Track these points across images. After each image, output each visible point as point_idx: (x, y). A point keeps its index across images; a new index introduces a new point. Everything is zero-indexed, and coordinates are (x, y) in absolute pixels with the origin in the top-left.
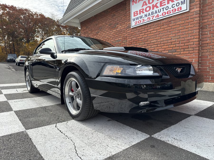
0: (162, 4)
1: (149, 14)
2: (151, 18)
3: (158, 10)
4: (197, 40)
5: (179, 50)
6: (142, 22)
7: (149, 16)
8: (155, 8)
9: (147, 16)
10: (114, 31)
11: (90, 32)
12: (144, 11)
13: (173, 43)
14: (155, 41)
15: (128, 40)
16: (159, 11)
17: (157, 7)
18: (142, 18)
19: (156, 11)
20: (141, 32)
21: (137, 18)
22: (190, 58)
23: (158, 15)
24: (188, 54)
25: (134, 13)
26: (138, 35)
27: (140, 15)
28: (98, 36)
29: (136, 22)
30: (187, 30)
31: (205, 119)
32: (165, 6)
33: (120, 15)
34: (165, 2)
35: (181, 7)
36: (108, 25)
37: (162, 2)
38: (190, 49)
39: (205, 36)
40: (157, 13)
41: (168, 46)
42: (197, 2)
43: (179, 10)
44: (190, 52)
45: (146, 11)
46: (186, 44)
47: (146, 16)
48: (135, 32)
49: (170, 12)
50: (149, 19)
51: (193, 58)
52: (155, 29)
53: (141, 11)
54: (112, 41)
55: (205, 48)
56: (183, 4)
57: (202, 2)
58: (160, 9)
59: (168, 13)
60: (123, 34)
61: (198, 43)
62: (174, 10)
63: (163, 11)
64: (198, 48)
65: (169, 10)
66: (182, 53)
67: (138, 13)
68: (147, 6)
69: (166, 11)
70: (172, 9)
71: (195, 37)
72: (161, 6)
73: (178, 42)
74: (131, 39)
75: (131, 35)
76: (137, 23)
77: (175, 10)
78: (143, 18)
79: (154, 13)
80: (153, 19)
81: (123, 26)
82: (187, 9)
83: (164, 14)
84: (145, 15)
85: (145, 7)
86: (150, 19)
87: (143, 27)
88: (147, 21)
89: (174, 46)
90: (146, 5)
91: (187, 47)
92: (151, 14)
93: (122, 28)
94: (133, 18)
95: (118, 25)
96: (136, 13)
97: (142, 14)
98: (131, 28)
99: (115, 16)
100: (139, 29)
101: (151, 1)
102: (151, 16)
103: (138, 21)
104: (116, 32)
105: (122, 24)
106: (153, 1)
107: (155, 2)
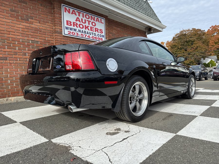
0: (92, 30)
2: (84, 36)
6: (76, 35)
7: (82, 33)
8: (87, 29)
9: (80, 32)
10: (23, 24)
12: (78, 26)
16: (90, 34)
17: (89, 30)
18: (76, 31)
19: (88, 32)
21: (71, 29)
23: (89, 36)
25: (67, 21)
29: (69, 32)
34: (93, 29)
35: (102, 39)
37: (92, 28)
40: (88, 34)
45: (80, 27)
47: (79, 31)
49: (97, 39)
50: (82, 36)
53: (75, 24)
62: (99, 38)
67: (72, 24)
68: (80, 23)
70: (97, 37)
75: (61, 42)
76: (71, 33)
79: (86, 32)
80: (85, 37)
84: (79, 30)
86: (83, 36)
87: (76, 40)
88: (80, 36)
93: (41, 27)
94: (66, 25)
95: (33, 20)
96: (69, 22)
97: (75, 27)
98: (61, 35)
99: (26, 4)
100: (71, 40)
101: (84, 21)
102: (84, 34)
103: (71, 31)
104: (30, 28)
105: (42, 22)
106: (85, 23)
107: (87, 24)
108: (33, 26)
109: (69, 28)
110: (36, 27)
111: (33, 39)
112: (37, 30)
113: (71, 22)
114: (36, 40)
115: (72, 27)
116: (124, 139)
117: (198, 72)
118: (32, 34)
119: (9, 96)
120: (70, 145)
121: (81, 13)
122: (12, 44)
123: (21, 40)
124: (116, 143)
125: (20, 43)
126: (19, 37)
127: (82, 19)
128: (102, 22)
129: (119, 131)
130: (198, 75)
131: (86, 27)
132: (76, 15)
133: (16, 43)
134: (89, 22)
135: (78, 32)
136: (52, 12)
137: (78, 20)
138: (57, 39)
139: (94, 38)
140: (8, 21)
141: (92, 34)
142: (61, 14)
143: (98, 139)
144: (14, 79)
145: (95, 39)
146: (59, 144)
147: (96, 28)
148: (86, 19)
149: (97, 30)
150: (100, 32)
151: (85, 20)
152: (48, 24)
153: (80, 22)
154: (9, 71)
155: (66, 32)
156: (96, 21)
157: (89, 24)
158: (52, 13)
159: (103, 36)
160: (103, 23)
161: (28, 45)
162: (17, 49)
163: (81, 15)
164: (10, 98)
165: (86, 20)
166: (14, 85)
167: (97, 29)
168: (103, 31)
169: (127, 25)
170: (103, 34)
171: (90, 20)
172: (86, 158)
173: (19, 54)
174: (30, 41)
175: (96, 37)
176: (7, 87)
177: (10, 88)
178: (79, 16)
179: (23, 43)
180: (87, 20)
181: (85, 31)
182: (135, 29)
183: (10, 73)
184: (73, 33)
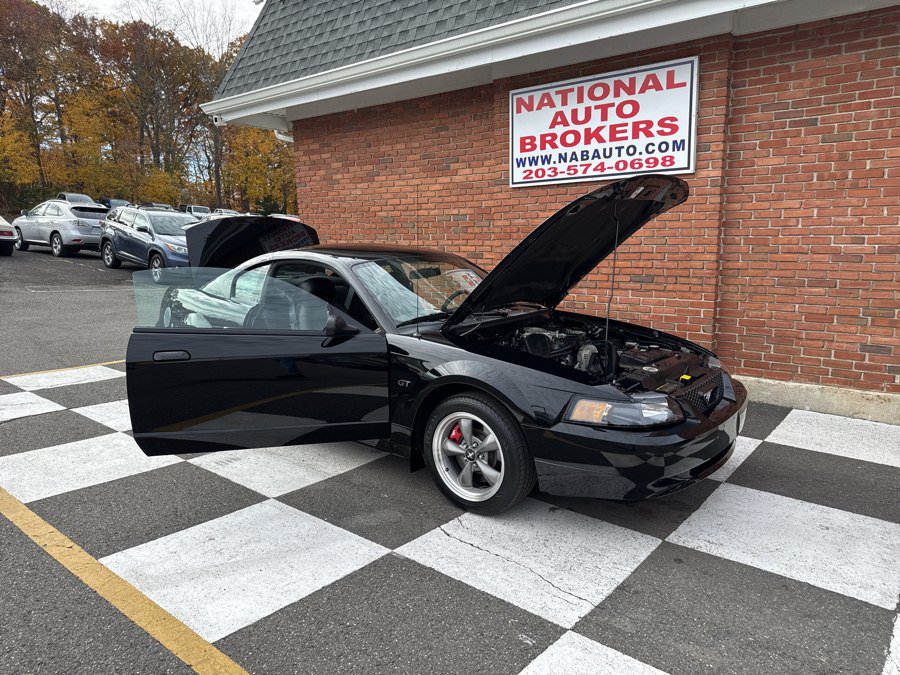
0: (618, 136)
1: (574, 157)
2: (581, 170)
3: (605, 150)
4: (713, 257)
5: (661, 279)
6: (549, 176)
7: (574, 162)
8: (594, 140)
9: (565, 161)
10: (441, 180)
11: (340, 164)
12: (557, 142)
13: (644, 256)
15: (499, 223)
16: (608, 154)
17: (601, 140)
18: (549, 163)
19: (596, 151)
20: (543, 207)
21: (534, 161)
22: (692, 304)
23: (602, 164)
24: (688, 295)
25: (523, 140)
26: (534, 214)
27: (544, 153)
28: (375, 184)
29: (528, 173)
30: (686, 224)
31: (750, 490)
32: (626, 144)
33: (466, 131)
34: (625, 131)
35: (672, 158)
36: (417, 157)
37: (618, 129)
38: (694, 281)
39: (734, 247)
40: (599, 158)
41: (629, 264)
42: (718, 153)
43: (667, 163)
44: (694, 288)
45: (564, 143)
46: (681, 265)
47: (563, 158)
48: (522, 200)
49: (641, 165)
50: (572, 172)
51: (701, 305)
53: (548, 140)
54: (432, 212)
55: (732, 281)
56: (678, 150)
57: (728, 152)
58: (611, 149)
59: (632, 166)
60: (476, 197)
61: (715, 266)
62: (652, 161)
63: (619, 155)
64: (714, 281)
65: (637, 156)
66: (670, 287)
67: (538, 142)
68: (567, 129)
69: (629, 159)
70: (645, 156)
71: (709, 249)
72: (613, 138)
73: (659, 256)
74: (507, 223)
75: (507, 208)
76: (533, 175)
77: (656, 161)
78: (552, 165)
79: (591, 155)
80: (585, 172)
81: (477, 170)
82: (688, 168)
83: (621, 165)
84: (560, 155)
85: (559, 130)
86: (576, 171)
87: (551, 191)
88: (565, 176)
89: (649, 264)
90: (565, 123)
91: (685, 273)
92: (579, 157)
94: (518, 155)
95: (457, 164)
96: (528, 141)
97: (549, 150)
98: (508, 187)
99: (447, 129)
100: (537, 194)
101: (581, 117)
102: (580, 162)
103: (534, 168)
104: (451, 186)
105: (475, 162)
106: (587, 120)
107: (595, 122)
108: (457, 179)
110: (463, 179)
111: (455, 212)
112: (466, 187)
113: (533, 139)
114: (462, 211)
115: (538, 153)
118: (454, 199)
121: (572, 90)
127: (575, 112)
128: (676, 81)
131: (596, 135)
132: (552, 105)
134: (604, 109)
135: (557, 165)
139: (625, 167)
145: (629, 169)
147: (636, 125)
148: (593, 105)
149: (643, 128)
150: (661, 133)
153: (565, 125)
156: (642, 91)
157: (604, 117)
159: (679, 146)
160: (684, 84)
161: (448, 228)
163: (572, 97)
165: (593, 108)
167: (642, 126)
170: (681, 135)
171: (610, 99)
175: (640, 157)
178: (564, 103)
180: (596, 107)
181: (582, 152)
184: (540, 173)
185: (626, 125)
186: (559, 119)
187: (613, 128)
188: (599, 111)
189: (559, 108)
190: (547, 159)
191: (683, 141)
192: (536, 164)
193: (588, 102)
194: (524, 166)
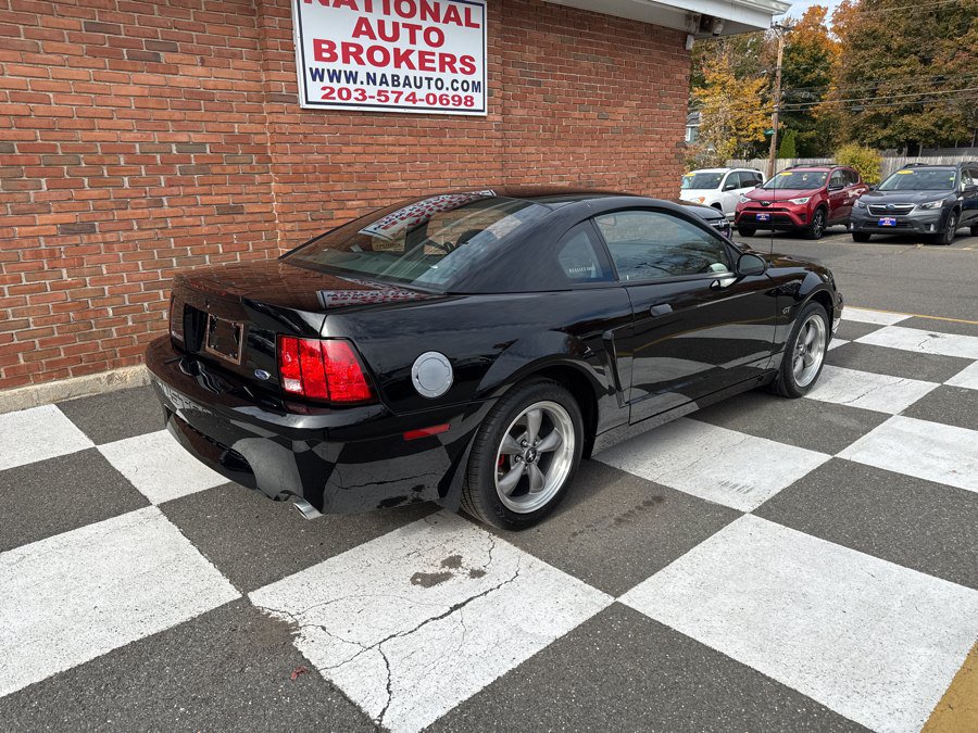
0: (427, 65)
1: (384, 81)
2: (393, 97)
3: (415, 78)
6: (357, 99)
7: (384, 87)
8: (403, 64)
9: (375, 84)
12: (364, 56)
14: (401, 183)
16: (418, 84)
17: (411, 66)
18: (355, 82)
19: (407, 77)
20: (346, 139)
21: (335, 76)
23: (413, 94)
25: (317, 43)
26: (335, 149)
27: (347, 68)
29: (328, 91)
32: (434, 75)
34: (433, 61)
35: (472, 98)
37: (427, 57)
40: (410, 87)
42: (499, 99)
43: (469, 103)
47: (371, 78)
49: (448, 103)
50: (383, 98)
52: (402, 140)
53: (350, 52)
56: (476, 91)
58: (421, 78)
62: (457, 98)
63: (429, 87)
65: (444, 91)
67: (338, 51)
68: (373, 43)
69: (438, 93)
70: (451, 93)
72: (422, 67)
76: (335, 95)
77: (460, 99)
78: (358, 85)
79: (402, 81)
80: (396, 101)
81: (219, 73)
82: (484, 110)
83: (431, 99)
84: (368, 74)
85: (365, 42)
86: (387, 99)
87: (354, 120)
88: (375, 102)
90: (371, 35)
92: (390, 81)
93: (211, 83)
94: (312, 63)
95: (175, 56)
96: (325, 46)
97: (353, 66)
98: (294, 106)
100: (337, 121)
101: (389, 33)
102: (390, 88)
103: (336, 85)
104: (167, 91)
105: (212, 59)
106: (396, 37)
107: (403, 44)
108: (178, 80)
109: (326, 72)
110: (192, 82)
111: (183, 137)
112: (195, 96)
113: (332, 45)
114: (196, 138)
115: (338, 65)
116: (456, 607)
117: (939, 204)
118: (177, 115)
119: (116, 365)
120: (297, 617)
122: (105, 168)
123: (137, 146)
124: (426, 622)
125: (133, 161)
126: (128, 136)
127: (381, 24)
128: (473, 21)
129: (452, 571)
130: (934, 216)
131: (402, 58)
132: (355, 8)
133: (122, 163)
134: (413, 29)
135: (365, 87)
136: (254, 6)
137: (364, 29)
138: (277, 126)
139: (435, 102)
140: (82, 74)
141: (425, 82)
142: (289, 14)
143: (382, 600)
144: (127, 303)
145: (438, 105)
146: (269, 614)
147: (442, 56)
148: (401, 20)
149: (447, 62)
150: (463, 70)
151: (396, 25)
152: (238, 63)
153: (373, 37)
154: (105, 272)
155: (316, 91)
156: (446, 21)
157: (413, 41)
158: (253, 13)
159: (476, 87)
160: (477, 26)
161: (167, 166)
162: (127, 185)
163: (377, 3)
164: (120, 371)
165: (401, 25)
166: (130, 323)
167: (448, 59)
168: (478, 64)
169: (593, 13)
170: (478, 77)
171: (416, 20)
172: (332, 671)
173: (135, 204)
174: (174, 147)
175: (447, 93)
176: (105, 331)
177: (115, 334)
178: (369, 8)
179: (146, 159)
180: (405, 25)
181: (393, 76)
182: (632, 28)
183: (110, 279)
184: (344, 94)
185: (433, 54)
186: (362, 27)
187: (422, 54)
188: (408, 30)
189: (362, 13)
190: (352, 77)
191: (479, 83)
192: (339, 81)
193: (394, 17)
194: (322, 80)
